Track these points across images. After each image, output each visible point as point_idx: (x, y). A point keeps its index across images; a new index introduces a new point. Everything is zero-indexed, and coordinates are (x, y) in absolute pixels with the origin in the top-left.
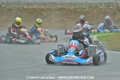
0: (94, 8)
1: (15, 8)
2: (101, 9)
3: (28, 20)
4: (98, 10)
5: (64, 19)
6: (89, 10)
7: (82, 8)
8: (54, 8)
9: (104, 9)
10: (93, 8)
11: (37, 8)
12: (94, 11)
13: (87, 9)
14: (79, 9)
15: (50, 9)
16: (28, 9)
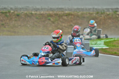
0: (102, 14)
1: (23, 14)
2: (108, 15)
3: (36, 26)
4: (106, 15)
5: (72, 24)
6: (96, 16)
7: (89, 13)
8: (61, 13)
9: (111, 15)
10: (100, 13)
11: (44, 13)
12: (101, 16)
13: (94, 15)
14: (87, 14)
15: (57, 14)
16: (36, 14)
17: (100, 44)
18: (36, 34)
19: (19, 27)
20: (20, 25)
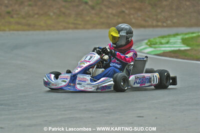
17: (175, 43)
18: (65, 28)
19: (36, 16)
20: (37, 14)
